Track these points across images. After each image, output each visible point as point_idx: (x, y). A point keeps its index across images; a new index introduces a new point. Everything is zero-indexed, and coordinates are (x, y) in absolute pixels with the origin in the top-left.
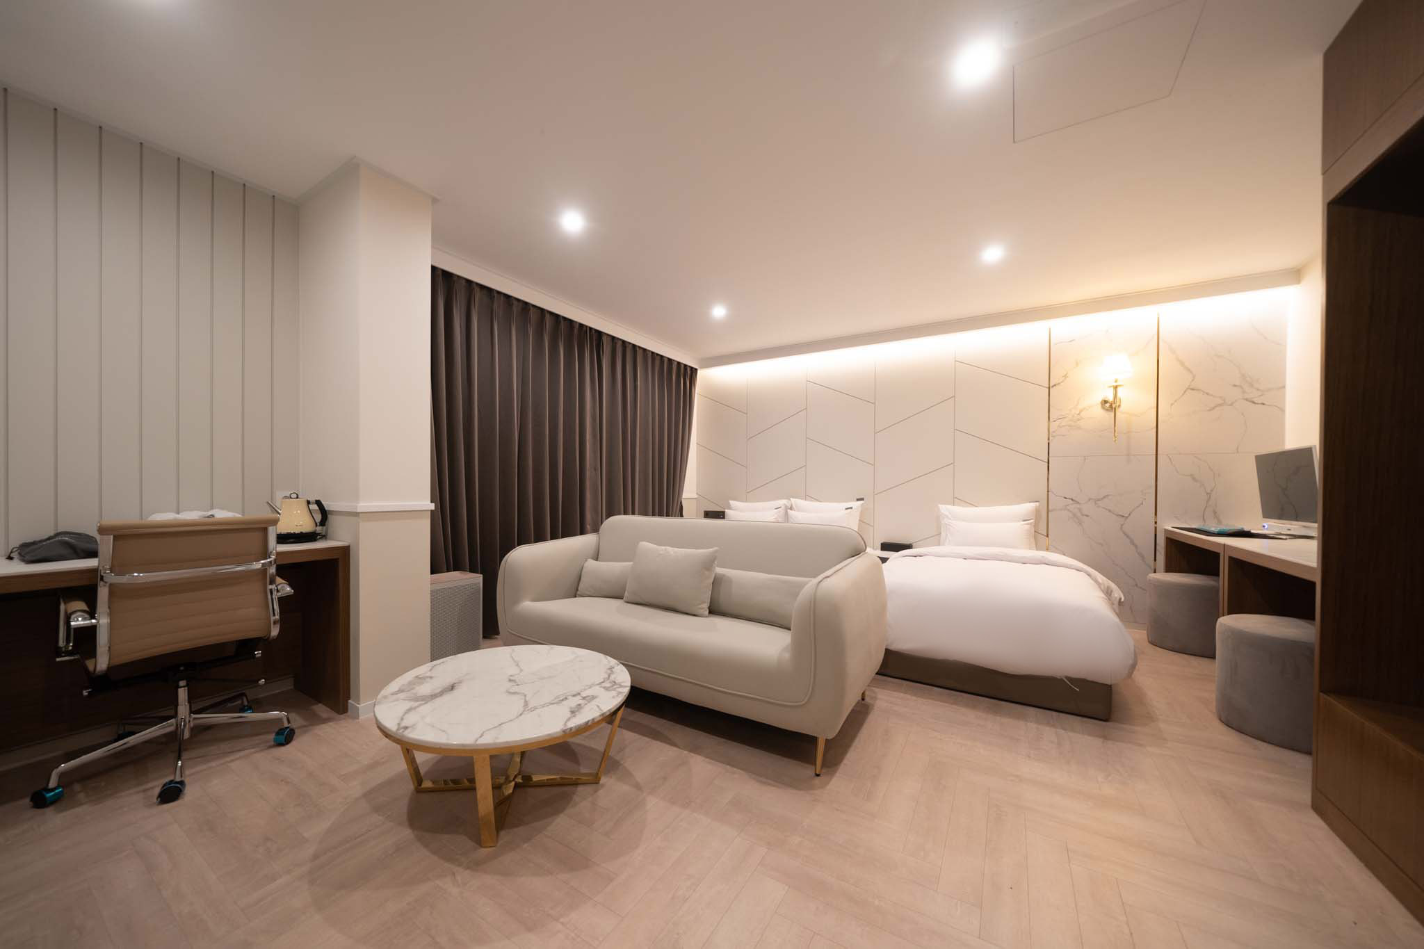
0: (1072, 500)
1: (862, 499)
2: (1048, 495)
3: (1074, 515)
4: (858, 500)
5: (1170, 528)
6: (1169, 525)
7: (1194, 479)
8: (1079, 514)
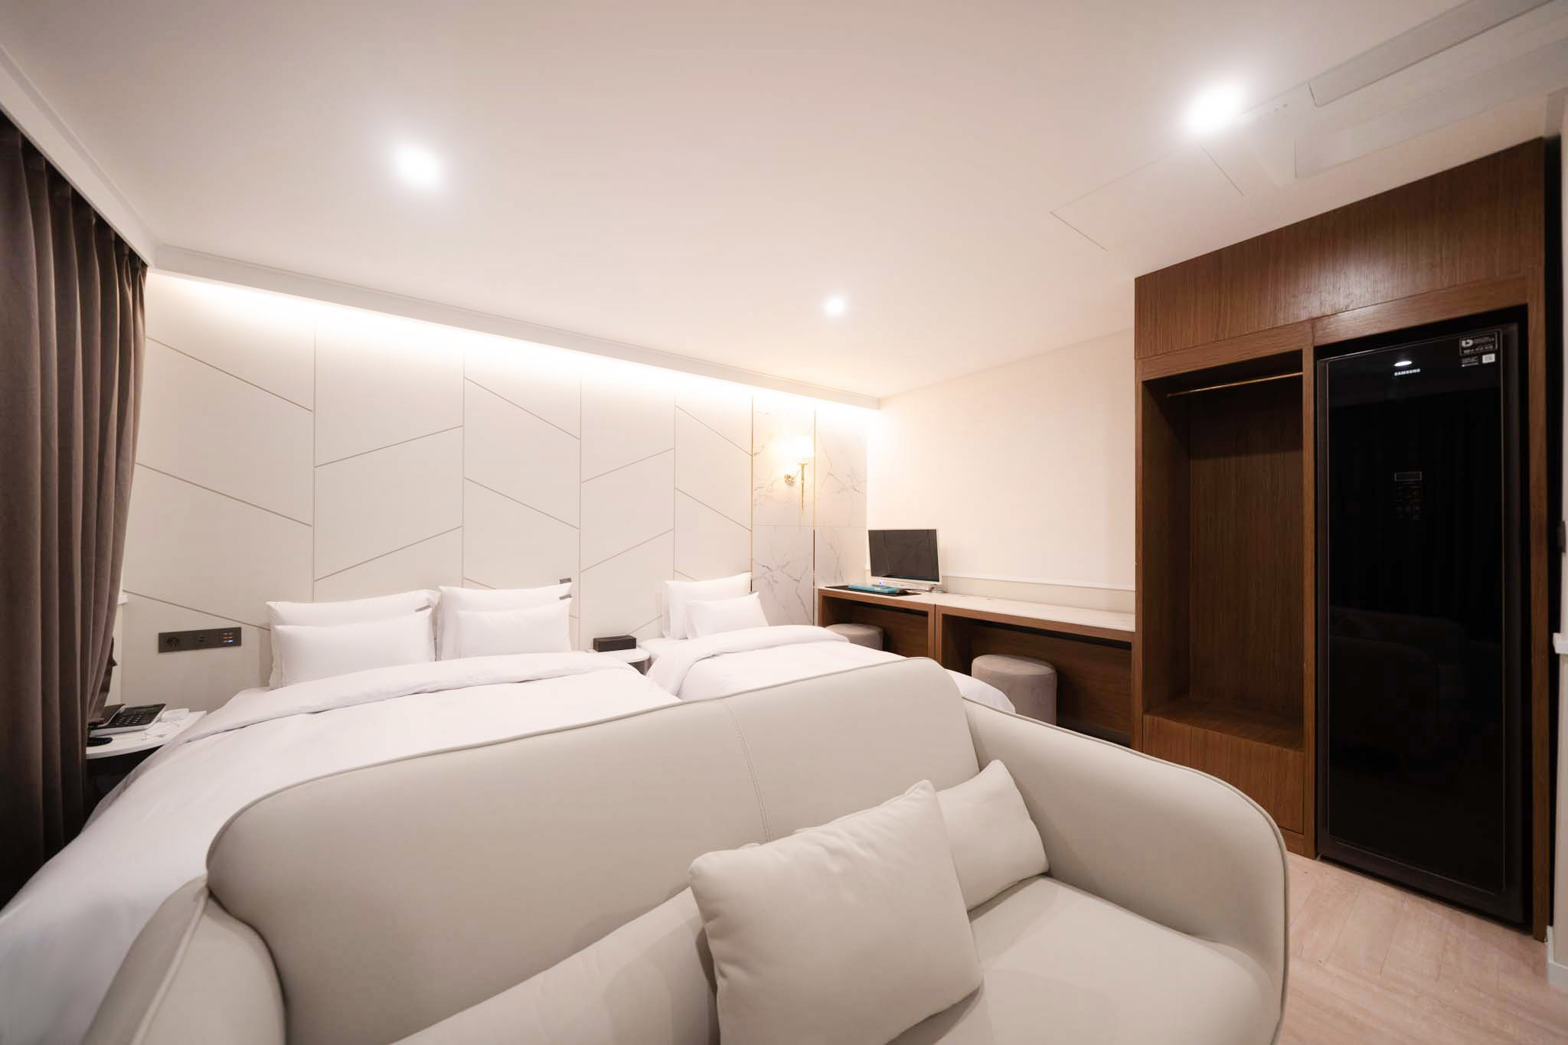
0: (768, 568)
1: (569, 580)
2: (752, 563)
3: (769, 582)
4: (562, 581)
5: (823, 588)
6: (822, 586)
7: (832, 547)
8: (772, 581)
